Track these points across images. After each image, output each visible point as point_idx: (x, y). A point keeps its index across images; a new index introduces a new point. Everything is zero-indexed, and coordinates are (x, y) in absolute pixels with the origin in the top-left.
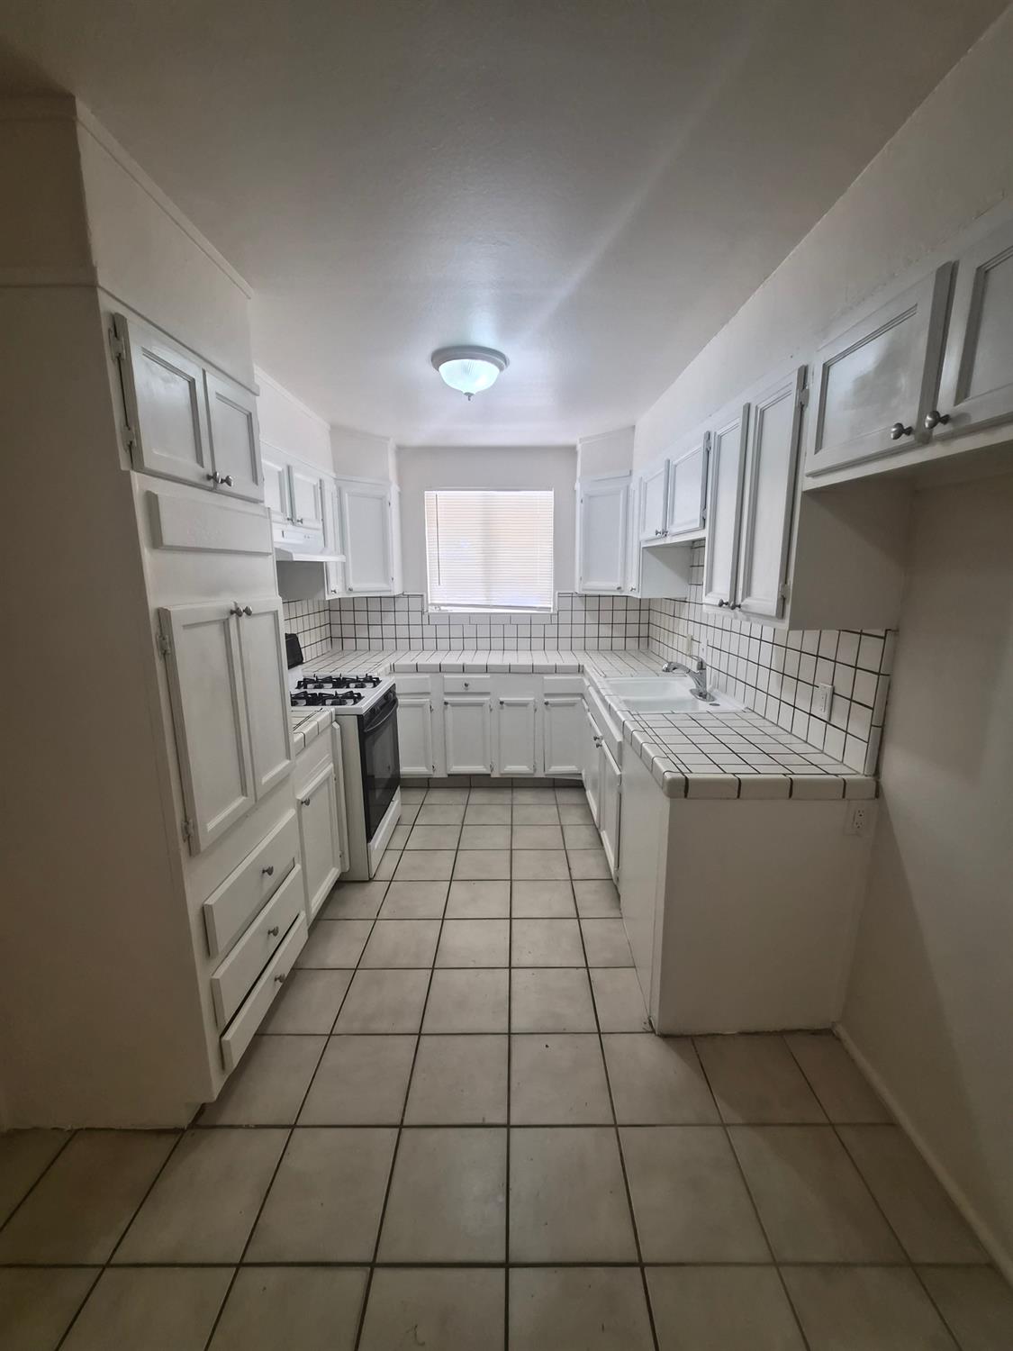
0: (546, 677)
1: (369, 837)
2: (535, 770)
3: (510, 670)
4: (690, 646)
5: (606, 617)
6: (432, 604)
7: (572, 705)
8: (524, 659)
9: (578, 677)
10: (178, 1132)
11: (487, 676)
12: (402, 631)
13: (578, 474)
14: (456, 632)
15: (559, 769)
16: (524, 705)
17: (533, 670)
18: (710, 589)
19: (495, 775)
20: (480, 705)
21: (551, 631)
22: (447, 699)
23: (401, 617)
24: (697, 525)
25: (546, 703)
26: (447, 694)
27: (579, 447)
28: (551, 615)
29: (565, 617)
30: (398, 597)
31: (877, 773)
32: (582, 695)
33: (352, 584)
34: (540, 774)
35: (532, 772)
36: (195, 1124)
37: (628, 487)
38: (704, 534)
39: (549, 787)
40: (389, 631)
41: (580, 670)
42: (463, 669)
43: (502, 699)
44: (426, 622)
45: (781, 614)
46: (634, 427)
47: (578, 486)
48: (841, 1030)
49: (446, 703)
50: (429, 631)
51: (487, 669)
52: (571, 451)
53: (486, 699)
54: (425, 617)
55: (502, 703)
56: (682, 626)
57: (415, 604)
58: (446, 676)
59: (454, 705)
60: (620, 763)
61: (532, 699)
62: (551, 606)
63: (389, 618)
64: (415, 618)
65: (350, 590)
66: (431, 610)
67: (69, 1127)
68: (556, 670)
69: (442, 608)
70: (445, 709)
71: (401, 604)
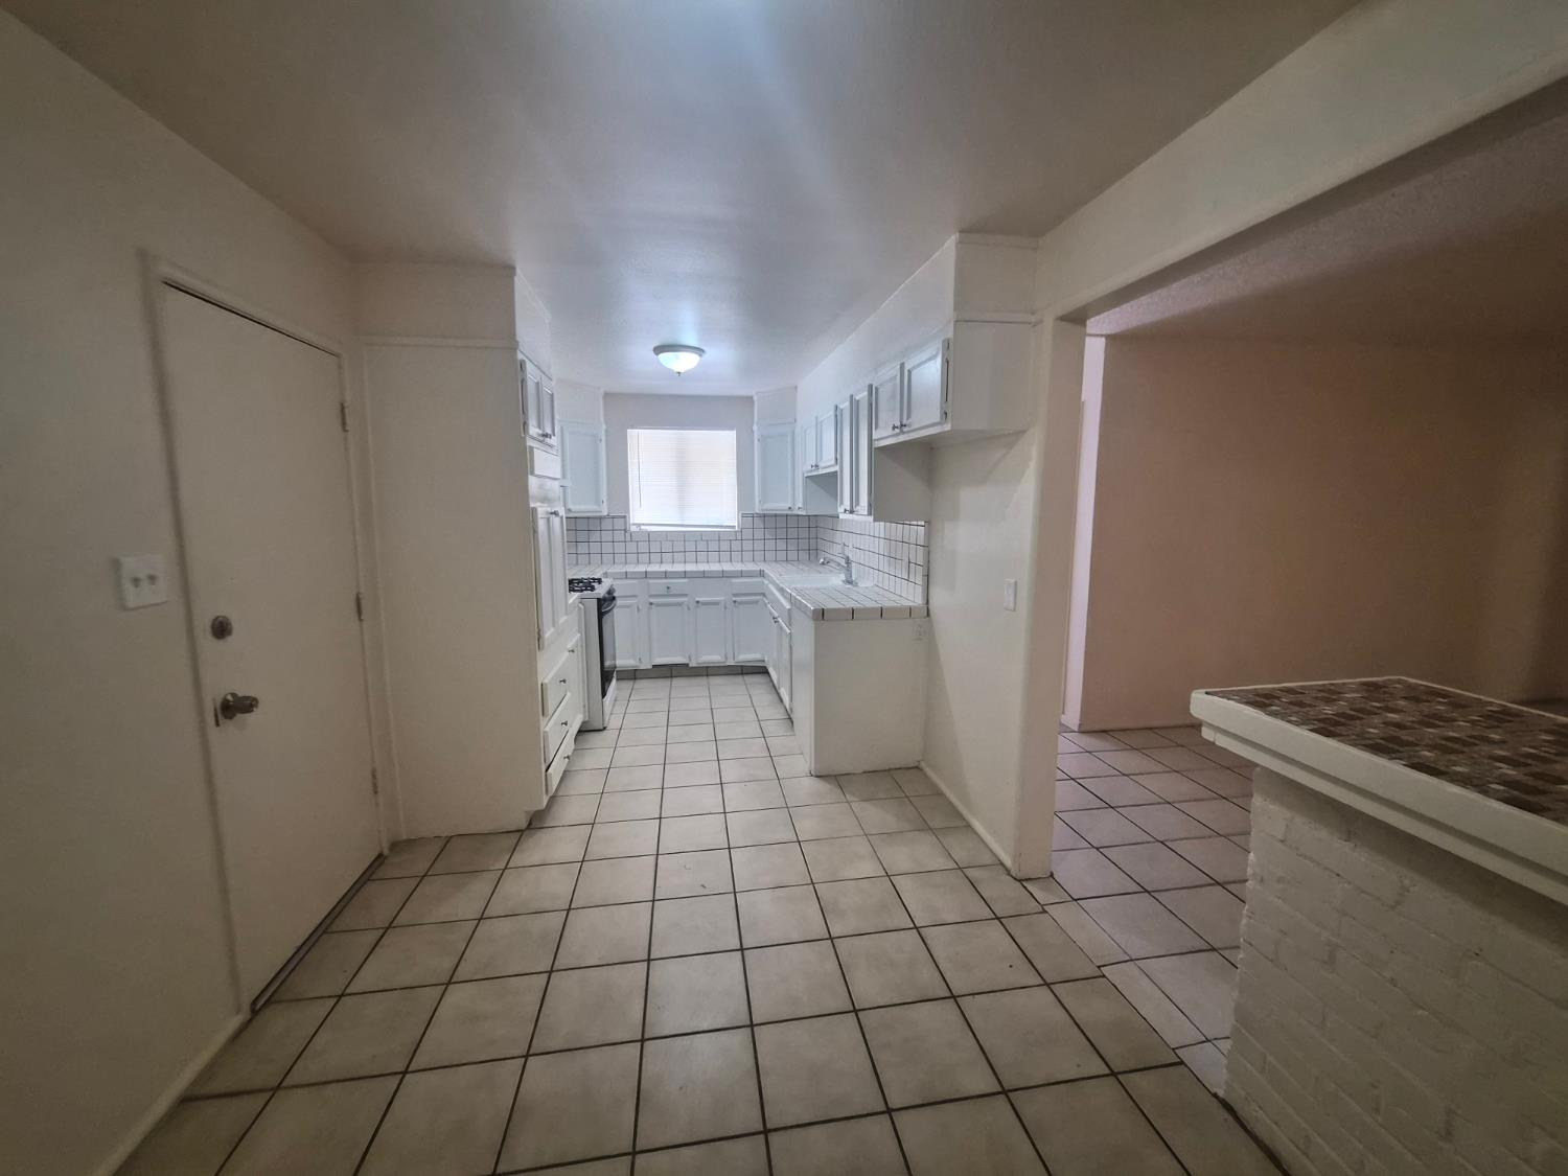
0: (734, 580)
1: (604, 694)
2: (726, 658)
3: (704, 575)
4: (843, 549)
5: (781, 533)
6: (634, 524)
7: (757, 602)
8: (715, 567)
9: (760, 579)
10: (520, 831)
11: (686, 580)
12: (607, 548)
13: (756, 419)
14: (655, 548)
15: (747, 657)
16: (716, 603)
17: (724, 575)
18: (842, 503)
19: (693, 664)
20: (680, 604)
21: (736, 545)
22: (652, 600)
23: (607, 536)
24: (833, 462)
25: (735, 602)
26: (651, 596)
27: (755, 398)
28: (736, 532)
29: (748, 534)
30: (605, 517)
31: (928, 602)
32: (764, 595)
33: (570, 506)
34: (731, 662)
35: (723, 660)
36: (530, 826)
37: (793, 433)
38: (837, 468)
39: (739, 674)
40: (595, 548)
41: (762, 574)
42: (666, 575)
43: (697, 599)
44: (628, 539)
45: (870, 514)
46: (796, 387)
47: (755, 428)
48: (923, 764)
49: (651, 604)
50: (631, 547)
51: (685, 575)
52: (750, 399)
53: (685, 599)
54: (628, 535)
55: (698, 602)
56: (838, 537)
57: (619, 524)
58: (651, 581)
59: (658, 605)
60: (790, 625)
61: (723, 598)
62: (736, 524)
63: (595, 536)
64: (619, 536)
65: (570, 510)
66: (633, 529)
67: (446, 834)
68: (741, 574)
69: (643, 527)
70: (650, 608)
71: (607, 524)
